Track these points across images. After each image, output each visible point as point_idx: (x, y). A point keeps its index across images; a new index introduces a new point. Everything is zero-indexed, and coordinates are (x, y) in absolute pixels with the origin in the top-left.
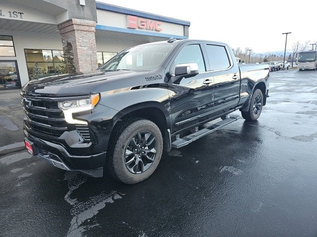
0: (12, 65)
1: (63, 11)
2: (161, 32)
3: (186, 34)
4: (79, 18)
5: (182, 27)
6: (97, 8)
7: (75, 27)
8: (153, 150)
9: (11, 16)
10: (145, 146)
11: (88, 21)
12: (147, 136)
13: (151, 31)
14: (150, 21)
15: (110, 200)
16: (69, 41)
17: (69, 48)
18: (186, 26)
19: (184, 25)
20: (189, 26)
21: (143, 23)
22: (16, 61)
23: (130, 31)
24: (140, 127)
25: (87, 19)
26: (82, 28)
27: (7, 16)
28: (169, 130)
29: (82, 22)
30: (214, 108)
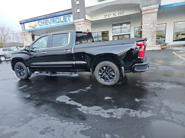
4: (146, 6)
7: (143, 13)
22: (130, 34)
25: (153, 5)
26: (148, 12)
27: (117, 15)
28: (27, 68)
29: (148, 8)
30: (49, 65)
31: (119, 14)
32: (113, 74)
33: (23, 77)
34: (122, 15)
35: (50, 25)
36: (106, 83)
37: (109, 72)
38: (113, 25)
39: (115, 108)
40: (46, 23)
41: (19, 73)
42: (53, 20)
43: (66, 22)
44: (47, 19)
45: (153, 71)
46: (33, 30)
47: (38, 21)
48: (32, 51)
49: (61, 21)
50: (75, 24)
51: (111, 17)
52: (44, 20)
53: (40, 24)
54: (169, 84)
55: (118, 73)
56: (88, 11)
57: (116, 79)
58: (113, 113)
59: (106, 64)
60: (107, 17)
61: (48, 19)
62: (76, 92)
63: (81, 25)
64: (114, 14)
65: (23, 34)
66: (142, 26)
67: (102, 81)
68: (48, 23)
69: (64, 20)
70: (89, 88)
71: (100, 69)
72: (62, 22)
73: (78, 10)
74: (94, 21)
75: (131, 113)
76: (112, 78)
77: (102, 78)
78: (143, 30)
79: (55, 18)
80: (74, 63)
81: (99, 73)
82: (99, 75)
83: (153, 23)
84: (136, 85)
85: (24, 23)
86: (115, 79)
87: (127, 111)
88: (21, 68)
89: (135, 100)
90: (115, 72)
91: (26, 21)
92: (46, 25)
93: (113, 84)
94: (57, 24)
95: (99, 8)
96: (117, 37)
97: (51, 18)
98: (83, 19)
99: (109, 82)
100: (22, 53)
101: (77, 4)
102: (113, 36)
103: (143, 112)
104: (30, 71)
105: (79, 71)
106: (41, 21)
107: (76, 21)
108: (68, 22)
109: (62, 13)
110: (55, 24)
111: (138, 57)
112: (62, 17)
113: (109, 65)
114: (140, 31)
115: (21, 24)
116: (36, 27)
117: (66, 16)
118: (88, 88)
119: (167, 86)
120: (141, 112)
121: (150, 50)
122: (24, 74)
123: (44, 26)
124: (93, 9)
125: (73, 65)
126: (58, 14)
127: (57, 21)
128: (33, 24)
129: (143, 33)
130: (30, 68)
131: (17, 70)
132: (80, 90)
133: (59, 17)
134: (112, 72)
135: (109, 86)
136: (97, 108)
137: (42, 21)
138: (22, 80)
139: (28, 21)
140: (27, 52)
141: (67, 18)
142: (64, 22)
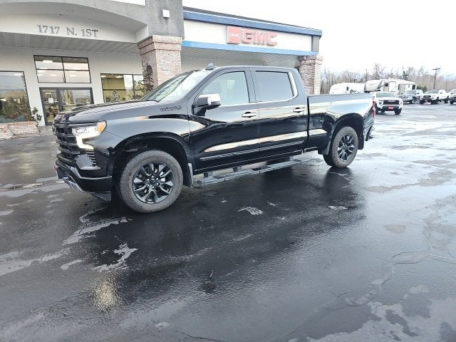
0: (87, 93)
1: (143, 26)
2: (275, 47)
3: (314, 48)
4: (161, 34)
5: (310, 38)
6: (185, 19)
7: (156, 46)
8: (170, 183)
9: (84, 35)
10: (160, 178)
11: (172, 38)
12: (161, 167)
13: (260, 46)
14: (260, 32)
15: (116, 222)
16: (150, 63)
17: (149, 72)
18: (315, 36)
19: (312, 36)
20: (320, 36)
21: (249, 36)
22: (91, 89)
23: (231, 48)
24: (151, 157)
25: (172, 35)
28: (190, 165)
29: (165, 39)
30: (259, 146)
31: (86, 33)
34: (92, 38)
51: (60, 35)
60: (48, 33)
76: (351, 153)
86: (354, 154)
90: (356, 142)
99: (347, 160)
102: (41, 89)
105: (307, 151)
113: (351, 133)
125: (305, 138)
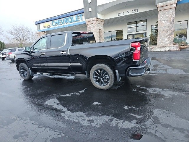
7: (159, 9)
11: (170, 2)
22: (146, 33)
26: (164, 8)
27: (131, 13)
28: (29, 69)
29: (165, 3)
30: (48, 66)
31: (134, 11)
32: (108, 77)
33: (26, 78)
34: (136, 12)
35: (63, 25)
36: (101, 87)
37: (104, 75)
38: (128, 24)
39: (99, 115)
40: (59, 23)
41: (22, 73)
42: (66, 20)
43: (79, 22)
44: (60, 19)
45: (158, 75)
46: (47, 30)
47: (51, 22)
48: (32, 52)
49: (73, 21)
50: (87, 23)
51: (124, 15)
52: (58, 20)
53: (54, 24)
54: (170, 91)
55: (113, 76)
56: (100, 10)
57: (111, 83)
58: (94, 121)
59: (100, 67)
60: (121, 15)
61: (62, 19)
62: (68, 95)
63: (92, 25)
64: (127, 12)
65: (38, 34)
66: (157, 24)
67: (97, 84)
68: (61, 23)
69: (77, 19)
70: (83, 91)
71: (95, 72)
72: (75, 21)
73: (89, 9)
74: (106, 20)
75: (112, 122)
76: (107, 82)
77: (97, 81)
78: (158, 28)
79: (68, 18)
80: (70, 64)
81: (94, 76)
82: (94, 78)
83: (170, 21)
84: (133, 90)
85: (39, 24)
86: (109, 83)
87: (110, 119)
88: (24, 68)
89: (124, 108)
90: (110, 75)
91: (41, 22)
92: (60, 26)
93: (108, 88)
94: (70, 23)
95: (111, 6)
96: (132, 36)
97: (64, 18)
98: (95, 18)
99: (103, 86)
100: (24, 54)
101: (89, 2)
102: (128, 35)
103: (127, 122)
104: (32, 72)
105: (76, 73)
106: (54, 21)
107: (87, 20)
108: (81, 21)
109: (74, 13)
110: (68, 24)
111: (133, 60)
112: (74, 17)
113: (104, 68)
114: (156, 29)
115: (36, 24)
116: (51, 27)
117: (78, 15)
118: (81, 91)
119: (167, 93)
120: (124, 121)
121: (161, 51)
122: (27, 74)
123: (58, 26)
124: (105, 7)
125: (69, 66)
126: (71, 14)
127: (70, 20)
128: (47, 24)
129: (159, 32)
130: (32, 69)
131: (21, 70)
132: (73, 93)
133: (72, 17)
134: (107, 75)
135: (103, 90)
136: (81, 113)
137: (56, 21)
138: (25, 80)
139: (43, 22)
140: (28, 53)
141: (80, 17)
142: (77, 22)
